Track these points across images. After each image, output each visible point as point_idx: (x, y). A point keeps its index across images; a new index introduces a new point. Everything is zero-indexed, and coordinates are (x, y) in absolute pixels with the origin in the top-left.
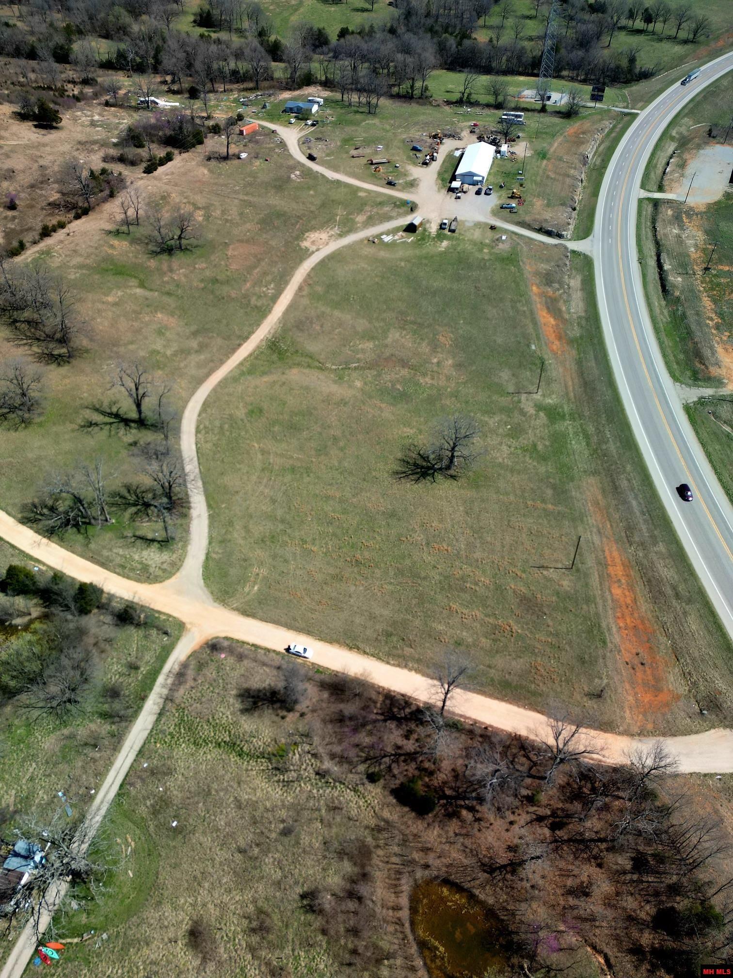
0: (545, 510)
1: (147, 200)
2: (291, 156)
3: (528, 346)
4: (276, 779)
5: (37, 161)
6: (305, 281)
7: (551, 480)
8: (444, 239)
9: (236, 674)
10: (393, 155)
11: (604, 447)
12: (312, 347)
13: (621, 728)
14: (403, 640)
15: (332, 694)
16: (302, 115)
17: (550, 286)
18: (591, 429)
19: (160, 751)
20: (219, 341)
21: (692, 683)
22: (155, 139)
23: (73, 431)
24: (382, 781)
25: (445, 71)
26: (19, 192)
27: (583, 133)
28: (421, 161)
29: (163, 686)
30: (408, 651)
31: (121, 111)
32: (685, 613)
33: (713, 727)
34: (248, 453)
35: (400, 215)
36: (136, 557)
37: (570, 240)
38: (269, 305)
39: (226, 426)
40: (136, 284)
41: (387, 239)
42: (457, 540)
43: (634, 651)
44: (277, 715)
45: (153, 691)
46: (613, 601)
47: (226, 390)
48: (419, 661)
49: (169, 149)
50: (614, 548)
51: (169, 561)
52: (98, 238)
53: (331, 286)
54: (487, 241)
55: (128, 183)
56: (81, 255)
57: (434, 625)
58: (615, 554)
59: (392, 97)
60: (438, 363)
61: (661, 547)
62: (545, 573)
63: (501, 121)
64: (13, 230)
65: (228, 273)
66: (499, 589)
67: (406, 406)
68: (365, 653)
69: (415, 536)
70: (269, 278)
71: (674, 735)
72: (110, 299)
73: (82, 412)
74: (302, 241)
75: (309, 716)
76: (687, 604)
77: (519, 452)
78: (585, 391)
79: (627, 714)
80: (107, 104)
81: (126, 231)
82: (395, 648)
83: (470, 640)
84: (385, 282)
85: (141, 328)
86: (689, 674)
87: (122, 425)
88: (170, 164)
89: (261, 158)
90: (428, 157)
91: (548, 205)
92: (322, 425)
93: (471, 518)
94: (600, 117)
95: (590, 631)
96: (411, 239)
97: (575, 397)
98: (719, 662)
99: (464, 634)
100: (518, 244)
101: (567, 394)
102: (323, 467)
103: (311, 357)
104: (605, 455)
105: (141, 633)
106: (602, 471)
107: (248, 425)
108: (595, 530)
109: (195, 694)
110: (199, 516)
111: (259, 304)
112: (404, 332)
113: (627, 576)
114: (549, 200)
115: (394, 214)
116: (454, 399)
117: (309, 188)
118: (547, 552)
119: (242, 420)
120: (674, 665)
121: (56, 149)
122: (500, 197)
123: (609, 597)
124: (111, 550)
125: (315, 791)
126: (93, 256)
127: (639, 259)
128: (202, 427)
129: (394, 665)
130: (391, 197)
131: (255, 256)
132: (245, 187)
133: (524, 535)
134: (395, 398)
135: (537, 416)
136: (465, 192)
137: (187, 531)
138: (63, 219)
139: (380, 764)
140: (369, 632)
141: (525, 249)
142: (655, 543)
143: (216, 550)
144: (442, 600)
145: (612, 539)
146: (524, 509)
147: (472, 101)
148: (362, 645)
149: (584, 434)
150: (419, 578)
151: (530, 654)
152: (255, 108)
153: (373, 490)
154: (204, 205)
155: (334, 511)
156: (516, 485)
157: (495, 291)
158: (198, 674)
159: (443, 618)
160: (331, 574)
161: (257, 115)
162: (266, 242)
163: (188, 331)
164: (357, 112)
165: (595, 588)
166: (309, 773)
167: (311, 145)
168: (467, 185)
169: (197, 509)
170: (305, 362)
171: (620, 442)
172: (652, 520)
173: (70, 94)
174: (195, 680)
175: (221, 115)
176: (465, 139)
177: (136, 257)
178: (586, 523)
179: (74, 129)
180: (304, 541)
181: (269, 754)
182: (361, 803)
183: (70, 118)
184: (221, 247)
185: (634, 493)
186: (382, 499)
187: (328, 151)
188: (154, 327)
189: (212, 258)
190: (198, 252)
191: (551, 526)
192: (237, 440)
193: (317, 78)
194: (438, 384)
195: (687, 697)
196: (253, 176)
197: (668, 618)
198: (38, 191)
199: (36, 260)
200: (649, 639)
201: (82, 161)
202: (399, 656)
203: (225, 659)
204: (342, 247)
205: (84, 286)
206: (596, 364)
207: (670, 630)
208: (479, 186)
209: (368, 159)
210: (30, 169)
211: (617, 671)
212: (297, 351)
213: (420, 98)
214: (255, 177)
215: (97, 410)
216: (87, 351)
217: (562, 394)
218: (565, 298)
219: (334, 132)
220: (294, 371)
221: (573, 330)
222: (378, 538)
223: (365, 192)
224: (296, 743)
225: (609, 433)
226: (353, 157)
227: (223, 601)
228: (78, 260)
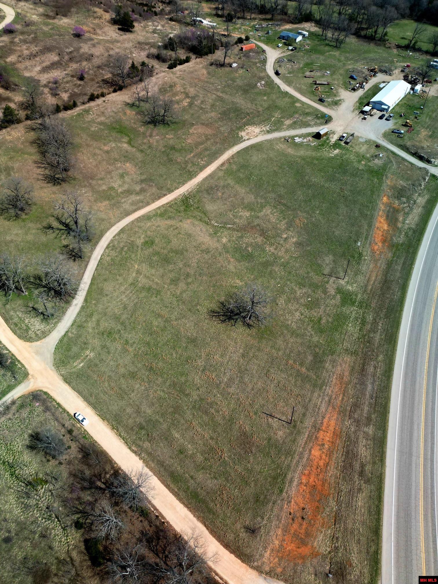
0: (298, 371)
1: (160, 86)
2: (265, 70)
3: (356, 242)
4: (22, 500)
5: (108, 51)
6: (228, 160)
7: (317, 349)
8: (337, 148)
9: (37, 419)
10: (334, 80)
11: (372, 335)
12: (210, 207)
13: (256, 563)
14: (148, 435)
16: (288, 41)
17: (399, 199)
18: (370, 318)
20: (154, 190)
21: (335, 546)
22: (185, 46)
23: (38, 229)
24: (83, 531)
25: (413, 21)
26: (90, 69)
30: (147, 445)
31: (177, 24)
32: (360, 489)
34: (128, 270)
35: (316, 125)
36: (27, 321)
38: (197, 171)
39: (126, 248)
40: (126, 141)
41: (297, 140)
42: (225, 373)
43: (302, 505)
44: (45, 457)
46: (308, 459)
47: (139, 224)
48: (149, 454)
49: (191, 55)
50: (335, 417)
51: (42, 330)
52: (120, 106)
53: (244, 166)
54: (368, 155)
55: (155, 74)
56: (105, 116)
57: (174, 432)
58: (333, 423)
59: (359, 36)
60: (286, 239)
61: (370, 430)
62: (270, 420)
63: (429, 66)
64: (76, 93)
65: (184, 145)
66: (231, 420)
67: (247, 264)
68: (120, 435)
69: (199, 361)
70: (207, 153)
72: (106, 148)
73: (49, 218)
74: (241, 131)
75: (63, 467)
76: (365, 483)
77: (307, 320)
78: (382, 288)
79: (267, 554)
80: (171, 19)
81: (138, 105)
82: (140, 439)
83: (190, 452)
84: (280, 171)
85: (113, 171)
86: (337, 538)
87: (67, 232)
88: (186, 64)
89: (245, 68)
90: (358, 85)
91: (430, 137)
92: (185, 263)
93: (244, 360)
95: (275, 478)
96: (315, 143)
97: (371, 290)
98: (363, 540)
99: (189, 446)
100: (391, 162)
101: (366, 286)
102: (169, 293)
103: (205, 214)
104: (369, 342)
105: (2, 372)
106: (360, 353)
107: (139, 251)
108: (327, 399)
109: (9, 423)
110: (76, 305)
111: (191, 170)
112: (275, 210)
113: (332, 443)
114: (434, 132)
115: (313, 123)
116: (282, 267)
117: (265, 95)
118: (281, 404)
119: (138, 247)
120: (329, 527)
121: (124, 45)
122: (395, 124)
123: (306, 456)
124: (16, 312)
125: (40, 519)
126: (111, 118)
128: (111, 245)
129: (133, 451)
130: (317, 110)
131: (206, 136)
132: (224, 87)
133: (272, 386)
134: (243, 256)
135: (334, 297)
136: (371, 115)
137: (64, 313)
138: (105, 91)
140: (130, 421)
141: (395, 166)
142: (367, 425)
143: (73, 331)
144: (188, 415)
145: (337, 410)
146: (284, 365)
147: (417, 47)
148: (121, 429)
149: (362, 320)
150: (184, 393)
151: (224, 479)
152: (262, 33)
153: (191, 319)
154: (193, 95)
155: (157, 327)
156: (290, 345)
157: (354, 194)
158: (18, 411)
159: (182, 429)
160: (130, 371)
161: (260, 38)
162: (218, 128)
163: (139, 178)
164: (327, 45)
165: (299, 445)
166: (43, 505)
167: (282, 64)
168: (375, 111)
169: (78, 300)
170: (199, 216)
171: (385, 335)
172: (376, 405)
173: (154, 10)
174: (14, 414)
175: (236, 35)
176: (394, 76)
177: (135, 123)
178: (323, 391)
179: (140, 34)
180: (127, 342)
181: (28, 482)
182: (63, 539)
183: (141, 26)
184: (189, 126)
185: (374, 379)
186: (193, 328)
187: (291, 70)
188: (121, 171)
189: (179, 133)
190: (173, 127)
191: (296, 385)
192: (127, 260)
193: (314, 17)
194: (277, 254)
195: (324, 557)
196: (233, 80)
197: (345, 488)
198: (101, 71)
199: (79, 115)
200: (320, 499)
201: (134, 55)
202: (139, 446)
203: (38, 407)
204: (265, 141)
205: (95, 137)
206: (401, 269)
207: (342, 498)
208: (384, 113)
209: (314, 80)
210: (103, 56)
211: (278, 517)
212: (199, 207)
213: (379, 40)
214: (234, 81)
215: (58, 219)
216: (74, 179)
217: (362, 285)
218: (406, 211)
219: (303, 57)
220: (189, 221)
221: (399, 237)
222: (174, 355)
223: (301, 104)
224: (47, 481)
225: (381, 325)
226: (305, 77)
227: (58, 367)
228: (103, 119)
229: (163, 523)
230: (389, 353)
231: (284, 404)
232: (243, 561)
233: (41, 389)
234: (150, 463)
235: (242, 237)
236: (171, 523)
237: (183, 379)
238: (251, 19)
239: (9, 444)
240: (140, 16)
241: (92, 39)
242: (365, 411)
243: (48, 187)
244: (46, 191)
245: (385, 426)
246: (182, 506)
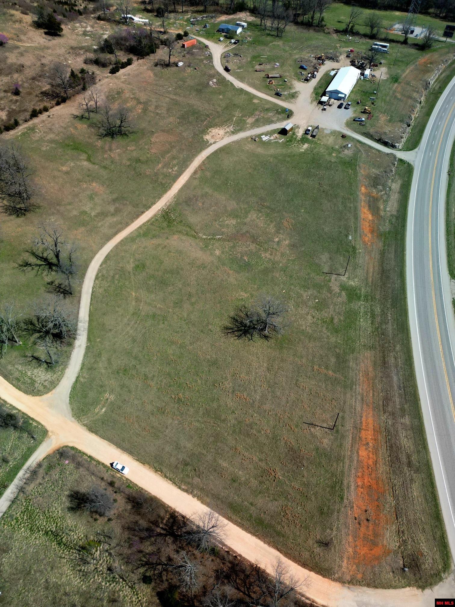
0: (326, 375)
1: (107, 94)
2: (213, 66)
3: (347, 236)
4: (78, 568)
5: (40, 60)
6: (200, 166)
7: (337, 350)
8: (305, 142)
9: (71, 478)
10: (285, 71)
11: (384, 327)
12: (193, 219)
13: (336, 575)
14: (195, 470)
15: (133, 507)
16: (229, 35)
17: (376, 188)
18: (378, 310)
19: (6, 531)
20: (130, 208)
21: (403, 540)
22: (123, 47)
23: (14, 268)
24: (153, 584)
25: (342, 4)
26: (24, 82)
27: (431, 63)
28: (304, 77)
29: (21, 480)
30: (196, 480)
31: (107, 24)
32: (412, 480)
33: (409, 585)
34: (126, 300)
35: (279, 120)
36: (29, 374)
37: (400, 150)
38: (170, 183)
39: (117, 276)
40: (85, 158)
41: (265, 138)
42: (255, 391)
43: (364, 508)
44: (92, 517)
45: (13, 483)
46: (358, 461)
47: (124, 248)
48: (202, 489)
49: (131, 56)
50: (371, 414)
51: (50, 380)
52: (68, 120)
53: (217, 172)
54: (337, 147)
55: (97, 81)
56: (54, 133)
57: (220, 462)
58: (370, 420)
59: (296, 23)
60: (278, 242)
61: (407, 420)
62: (312, 430)
63: (372, 49)
64: (14, 110)
65: (149, 156)
66: (275, 439)
67: (247, 274)
68: (166, 477)
69: (226, 383)
70: (175, 162)
71: (376, 587)
72: (64, 169)
73: (23, 254)
74: (205, 135)
75: (113, 523)
76: (415, 473)
77: (320, 322)
78: (381, 279)
79: (344, 564)
80: (99, 18)
81: (88, 117)
82: (188, 476)
83: (243, 479)
84: (255, 173)
85: (80, 193)
86: (403, 532)
87: (47, 267)
88: (129, 67)
89: (192, 67)
90: (310, 75)
91: (390, 121)
92: (184, 283)
93: (270, 374)
94: (447, 50)
95: (333, 487)
96: (282, 140)
97: (372, 282)
98: (427, 528)
99: (240, 472)
100: (360, 151)
101: (367, 279)
102: (175, 317)
103: (190, 227)
104: (383, 334)
105: (17, 434)
106: (377, 347)
107: (132, 277)
108: (359, 398)
109: (41, 489)
110: (80, 346)
111: (163, 182)
112: (260, 215)
113: (375, 440)
114: (391, 116)
115: (275, 119)
116: (282, 272)
117: (220, 94)
118: (319, 411)
119: (129, 272)
120: (393, 523)
121: (55, 51)
122: (355, 112)
123: (356, 458)
124: (14, 365)
125: (103, 584)
126: (61, 134)
127: (449, 171)
128: (100, 275)
129: (183, 490)
130: (276, 105)
131: (170, 143)
132: (176, 89)
133: (305, 395)
134: (240, 267)
135: (340, 295)
136: (330, 105)
137: (69, 357)
138: (48, 105)
139: (155, 570)
140: (173, 460)
141: (364, 155)
142: (403, 416)
143: (84, 375)
144: (231, 441)
145: (371, 406)
146: (310, 372)
147: (354, 31)
148: (164, 470)
149: (372, 314)
150: (220, 419)
151: (284, 499)
152: (199, 27)
153: (207, 340)
154: (145, 100)
155: (173, 355)
156: (310, 350)
157: (333, 188)
158: (47, 474)
159: (228, 457)
160: (157, 407)
161: (199, 33)
162: (180, 133)
163: (110, 198)
164: (269, 35)
165: (346, 449)
166: (103, 568)
167: (229, 59)
168: (332, 100)
169: (80, 341)
170: (185, 231)
171: (397, 324)
172: (405, 395)
173: (77, 8)
174: (43, 478)
175: (174, 31)
176: (341, 62)
177: (89, 137)
178: (354, 391)
179: (70, 37)
180: (146, 377)
181: (79, 547)
182: (134, 599)
183: (69, 29)
184: (149, 134)
185: (397, 370)
186: (210, 349)
187: (240, 65)
188: (88, 193)
189: (140, 143)
190: (132, 137)
191: (327, 389)
192: (121, 288)
193: (248, 6)
194: (274, 259)
195: (396, 553)
196: (183, 80)
197: (398, 482)
198: (37, 83)
199: (23, 134)
200: (379, 498)
201: (70, 62)
202: (189, 483)
203: (68, 465)
204: (232, 142)
205: (50, 157)
206: (395, 257)
207: (397, 492)
208: (342, 101)
209: (266, 73)
210: (35, 65)
211: (345, 525)
212: (182, 221)
213: (317, 26)
214: (184, 82)
215: (33, 254)
216: (39, 207)
217: (363, 278)
218: (385, 198)
219: (248, 50)
220: (176, 237)
221: (385, 225)
222: (199, 382)
223: (258, 100)
224: (100, 541)
225: (390, 315)
226: (256, 71)
227: (78, 417)
228: (51, 136)
229: (236, 557)
230: (405, 341)
231: (321, 411)
232: (324, 576)
233: (66, 444)
234: (205, 498)
235: (234, 247)
236: (244, 555)
237: (215, 405)
238: (183, 12)
239: (46, 512)
240: (64, 16)
241: (17, 47)
242: (397, 403)
243: (11, 220)
244: (9, 225)
245: (419, 414)
246: (249, 535)
